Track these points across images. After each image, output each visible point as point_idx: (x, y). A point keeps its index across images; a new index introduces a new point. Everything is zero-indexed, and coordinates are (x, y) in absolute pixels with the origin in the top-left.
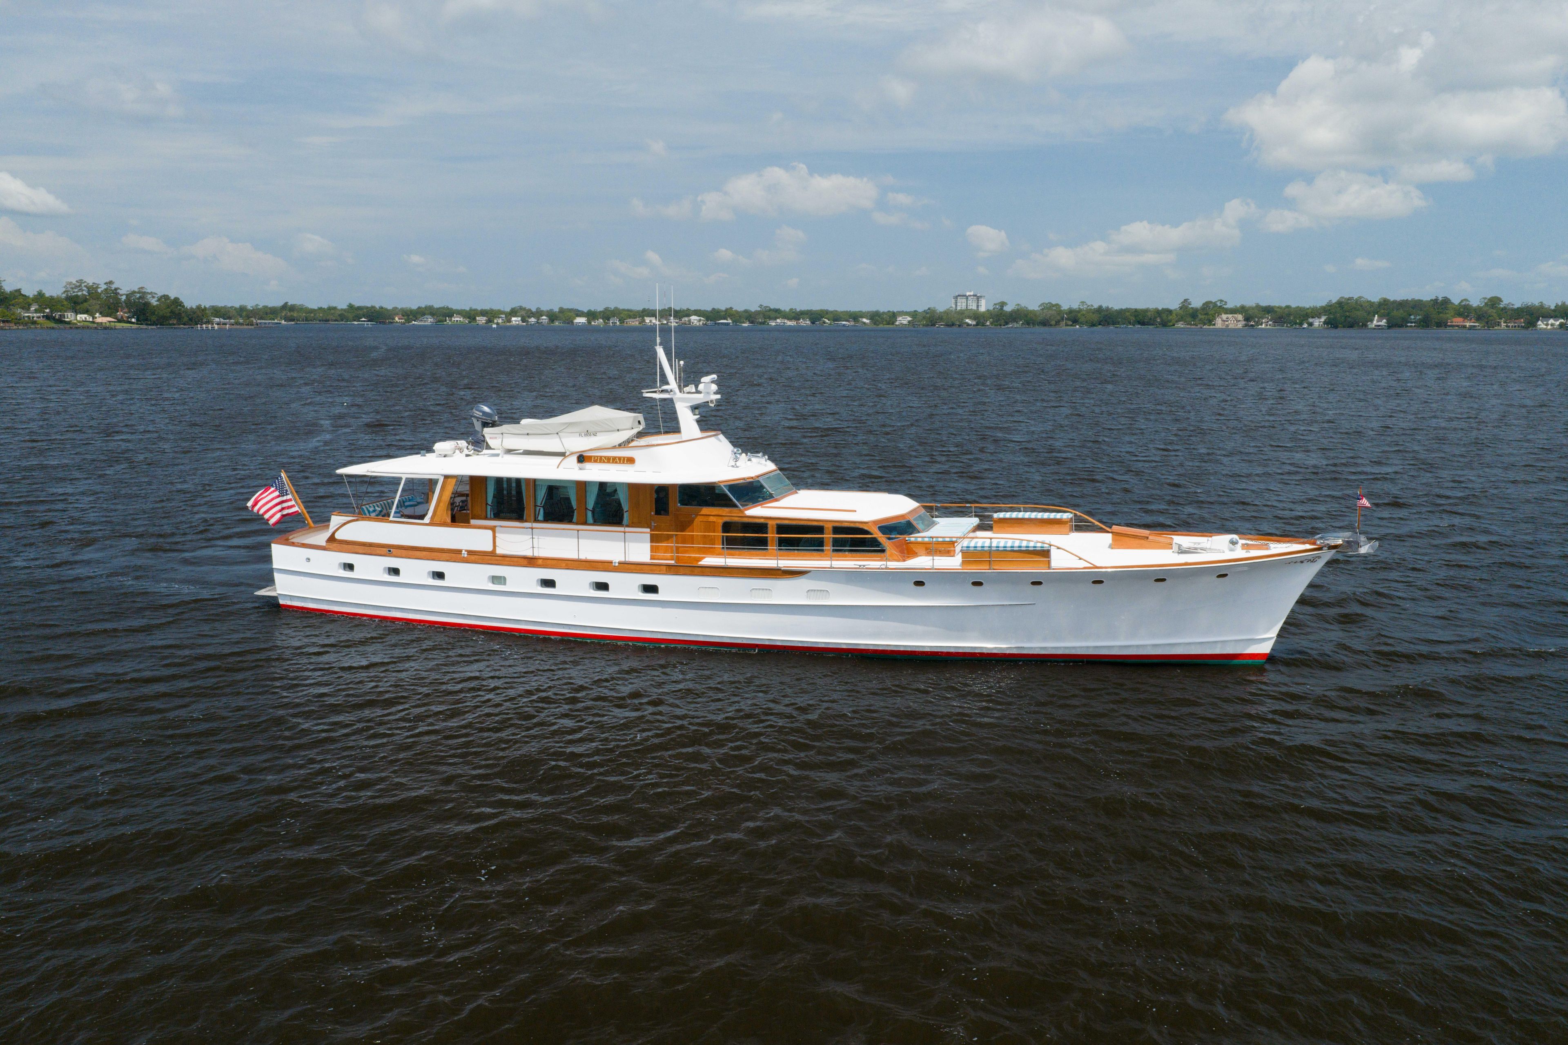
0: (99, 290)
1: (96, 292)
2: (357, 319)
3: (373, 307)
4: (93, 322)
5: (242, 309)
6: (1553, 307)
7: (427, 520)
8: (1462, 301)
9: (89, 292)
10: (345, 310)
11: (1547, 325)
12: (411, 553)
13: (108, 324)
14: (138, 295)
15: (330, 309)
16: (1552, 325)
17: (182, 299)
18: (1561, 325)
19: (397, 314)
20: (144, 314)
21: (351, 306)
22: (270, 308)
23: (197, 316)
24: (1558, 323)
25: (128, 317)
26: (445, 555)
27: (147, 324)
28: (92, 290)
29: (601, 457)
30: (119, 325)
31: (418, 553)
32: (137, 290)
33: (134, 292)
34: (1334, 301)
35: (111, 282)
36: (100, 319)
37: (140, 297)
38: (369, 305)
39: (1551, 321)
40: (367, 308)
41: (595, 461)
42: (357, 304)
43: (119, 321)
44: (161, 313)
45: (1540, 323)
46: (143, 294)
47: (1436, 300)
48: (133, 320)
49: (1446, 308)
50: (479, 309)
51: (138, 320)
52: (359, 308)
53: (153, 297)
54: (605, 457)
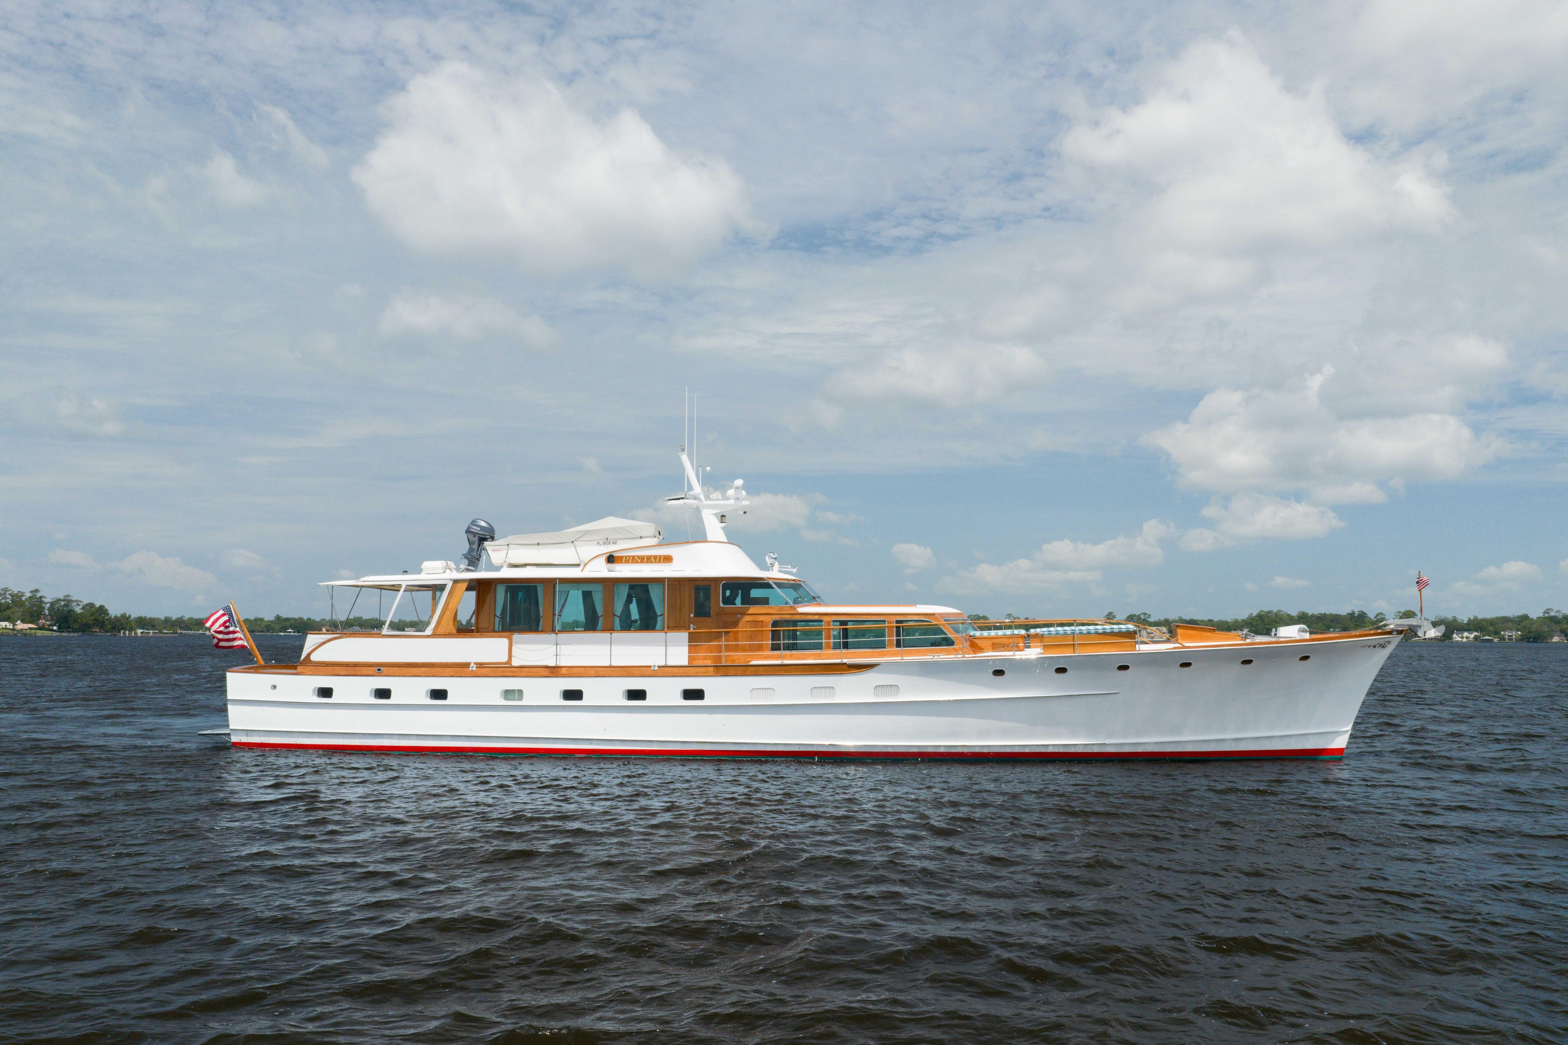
0: (23, 599)
1: (21, 600)
2: (284, 629)
3: (301, 619)
4: (14, 629)
5: (167, 621)
6: (1465, 622)
7: (429, 631)
8: (1378, 615)
9: (12, 600)
10: (272, 622)
11: (1462, 638)
12: (406, 670)
13: (28, 631)
14: (63, 603)
15: (256, 620)
16: (1467, 638)
17: (107, 607)
18: (1476, 638)
19: (325, 626)
20: (67, 622)
21: (278, 618)
22: (196, 620)
23: (122, 623)
24: (1472, 636)
25: (50, 625)
26: (448, 670)
27: (68, 632)
28: (17, 599)
29: (633, 557)
30: (40, 633)
31: (415, 670)
32: (62, 598)
33: (59, 600)
34: (1255, 614)
35: (37, 591)
36: (20, 625)
37: (65, 605)
38: (297, 617)
39: (1466, 634)
40: (295, 619)
41: (627, 562)
42: (284, 615)
43: (40, 629)
44: (84, 621)
45: (1455, 636)
46: (68, 601)
47: (1353, 613)
48: (55, 628)
49: (1363, 622)
50: (408, 620)
51: (59, 628)
52: (287, 620)
53: (78, 605)
54: (638, 557)
